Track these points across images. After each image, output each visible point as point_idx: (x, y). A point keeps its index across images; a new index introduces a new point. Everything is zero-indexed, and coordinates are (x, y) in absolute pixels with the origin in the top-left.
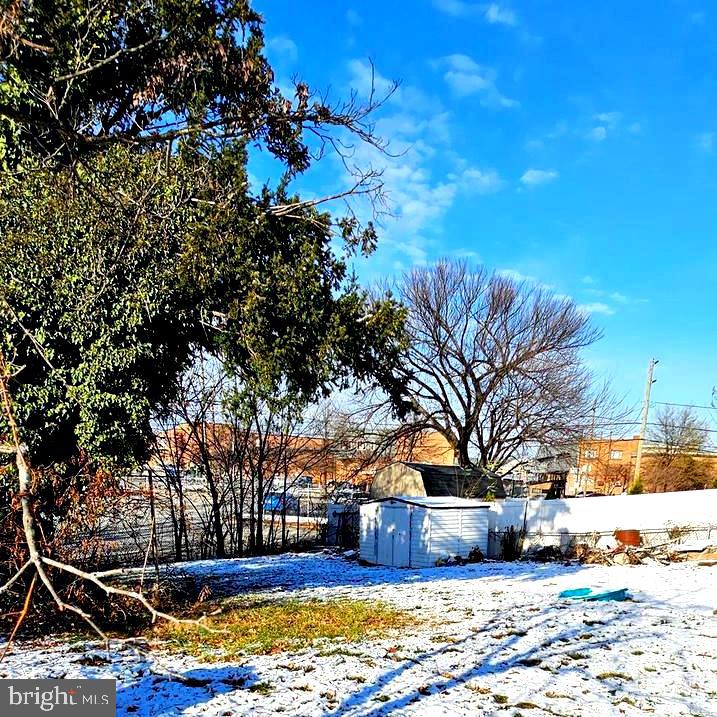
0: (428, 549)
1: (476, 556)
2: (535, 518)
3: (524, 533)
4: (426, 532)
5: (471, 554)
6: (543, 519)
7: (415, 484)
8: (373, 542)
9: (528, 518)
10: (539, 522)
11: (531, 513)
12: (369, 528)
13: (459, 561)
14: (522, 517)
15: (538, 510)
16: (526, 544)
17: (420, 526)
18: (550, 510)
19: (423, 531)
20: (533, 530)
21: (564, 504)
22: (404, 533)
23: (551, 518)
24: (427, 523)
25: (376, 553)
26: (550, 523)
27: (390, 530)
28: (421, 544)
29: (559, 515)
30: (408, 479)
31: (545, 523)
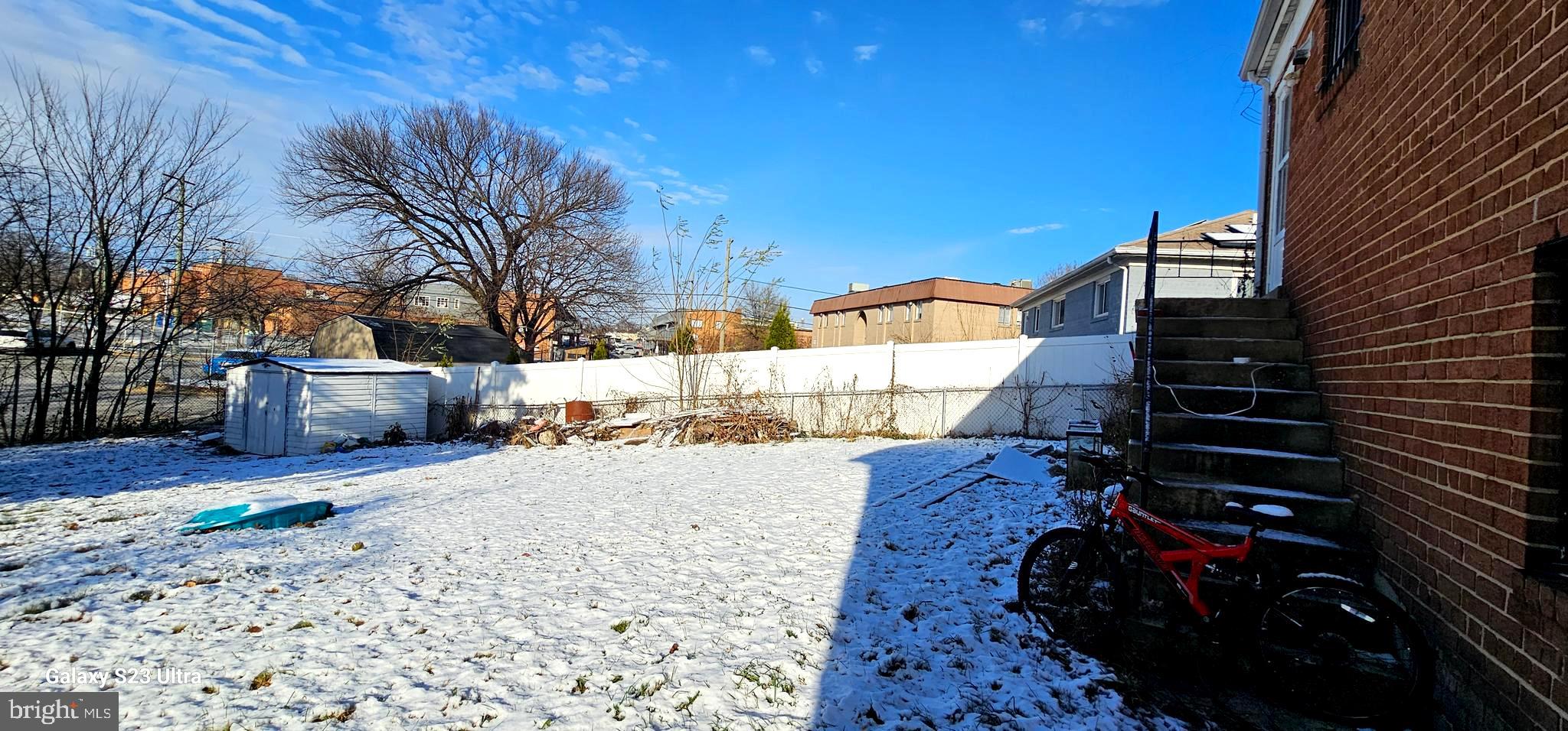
0: (307, 429)
1: (395, 437)
2: (488, 387)
3: (476, 407)
4: (305, 407)
5: (386, 435)
6: (496, 389)
7: (365, 343)
8: (241, 420)
9: (480, 388)
10: (491, 393)
11: (484, 382)
12: (236, 400)
13: (363, 443)
14: (473, 387)
15: (490, 378)
16: (479, 420)
17: (297, 399)
18: (504, 378)
19: (301, 405)
20: (486, 402)
21: (518, 371)
22: (278, 408)
23: (504, 388)
24: (305, 394)
25: (245, 435)
26: (505, 393)
27: (262, 404)
28: (297, 422)
29: (513, 385)
30: (355, 337)
31: (499, 394)
